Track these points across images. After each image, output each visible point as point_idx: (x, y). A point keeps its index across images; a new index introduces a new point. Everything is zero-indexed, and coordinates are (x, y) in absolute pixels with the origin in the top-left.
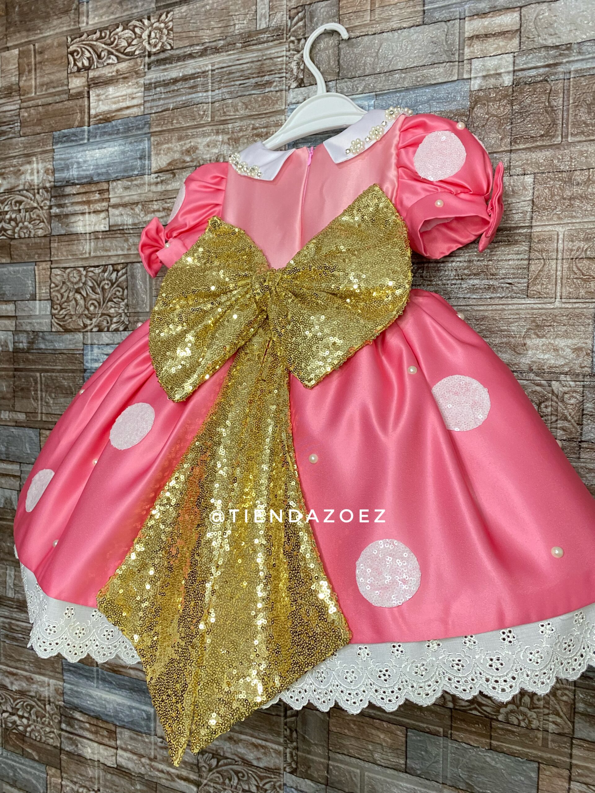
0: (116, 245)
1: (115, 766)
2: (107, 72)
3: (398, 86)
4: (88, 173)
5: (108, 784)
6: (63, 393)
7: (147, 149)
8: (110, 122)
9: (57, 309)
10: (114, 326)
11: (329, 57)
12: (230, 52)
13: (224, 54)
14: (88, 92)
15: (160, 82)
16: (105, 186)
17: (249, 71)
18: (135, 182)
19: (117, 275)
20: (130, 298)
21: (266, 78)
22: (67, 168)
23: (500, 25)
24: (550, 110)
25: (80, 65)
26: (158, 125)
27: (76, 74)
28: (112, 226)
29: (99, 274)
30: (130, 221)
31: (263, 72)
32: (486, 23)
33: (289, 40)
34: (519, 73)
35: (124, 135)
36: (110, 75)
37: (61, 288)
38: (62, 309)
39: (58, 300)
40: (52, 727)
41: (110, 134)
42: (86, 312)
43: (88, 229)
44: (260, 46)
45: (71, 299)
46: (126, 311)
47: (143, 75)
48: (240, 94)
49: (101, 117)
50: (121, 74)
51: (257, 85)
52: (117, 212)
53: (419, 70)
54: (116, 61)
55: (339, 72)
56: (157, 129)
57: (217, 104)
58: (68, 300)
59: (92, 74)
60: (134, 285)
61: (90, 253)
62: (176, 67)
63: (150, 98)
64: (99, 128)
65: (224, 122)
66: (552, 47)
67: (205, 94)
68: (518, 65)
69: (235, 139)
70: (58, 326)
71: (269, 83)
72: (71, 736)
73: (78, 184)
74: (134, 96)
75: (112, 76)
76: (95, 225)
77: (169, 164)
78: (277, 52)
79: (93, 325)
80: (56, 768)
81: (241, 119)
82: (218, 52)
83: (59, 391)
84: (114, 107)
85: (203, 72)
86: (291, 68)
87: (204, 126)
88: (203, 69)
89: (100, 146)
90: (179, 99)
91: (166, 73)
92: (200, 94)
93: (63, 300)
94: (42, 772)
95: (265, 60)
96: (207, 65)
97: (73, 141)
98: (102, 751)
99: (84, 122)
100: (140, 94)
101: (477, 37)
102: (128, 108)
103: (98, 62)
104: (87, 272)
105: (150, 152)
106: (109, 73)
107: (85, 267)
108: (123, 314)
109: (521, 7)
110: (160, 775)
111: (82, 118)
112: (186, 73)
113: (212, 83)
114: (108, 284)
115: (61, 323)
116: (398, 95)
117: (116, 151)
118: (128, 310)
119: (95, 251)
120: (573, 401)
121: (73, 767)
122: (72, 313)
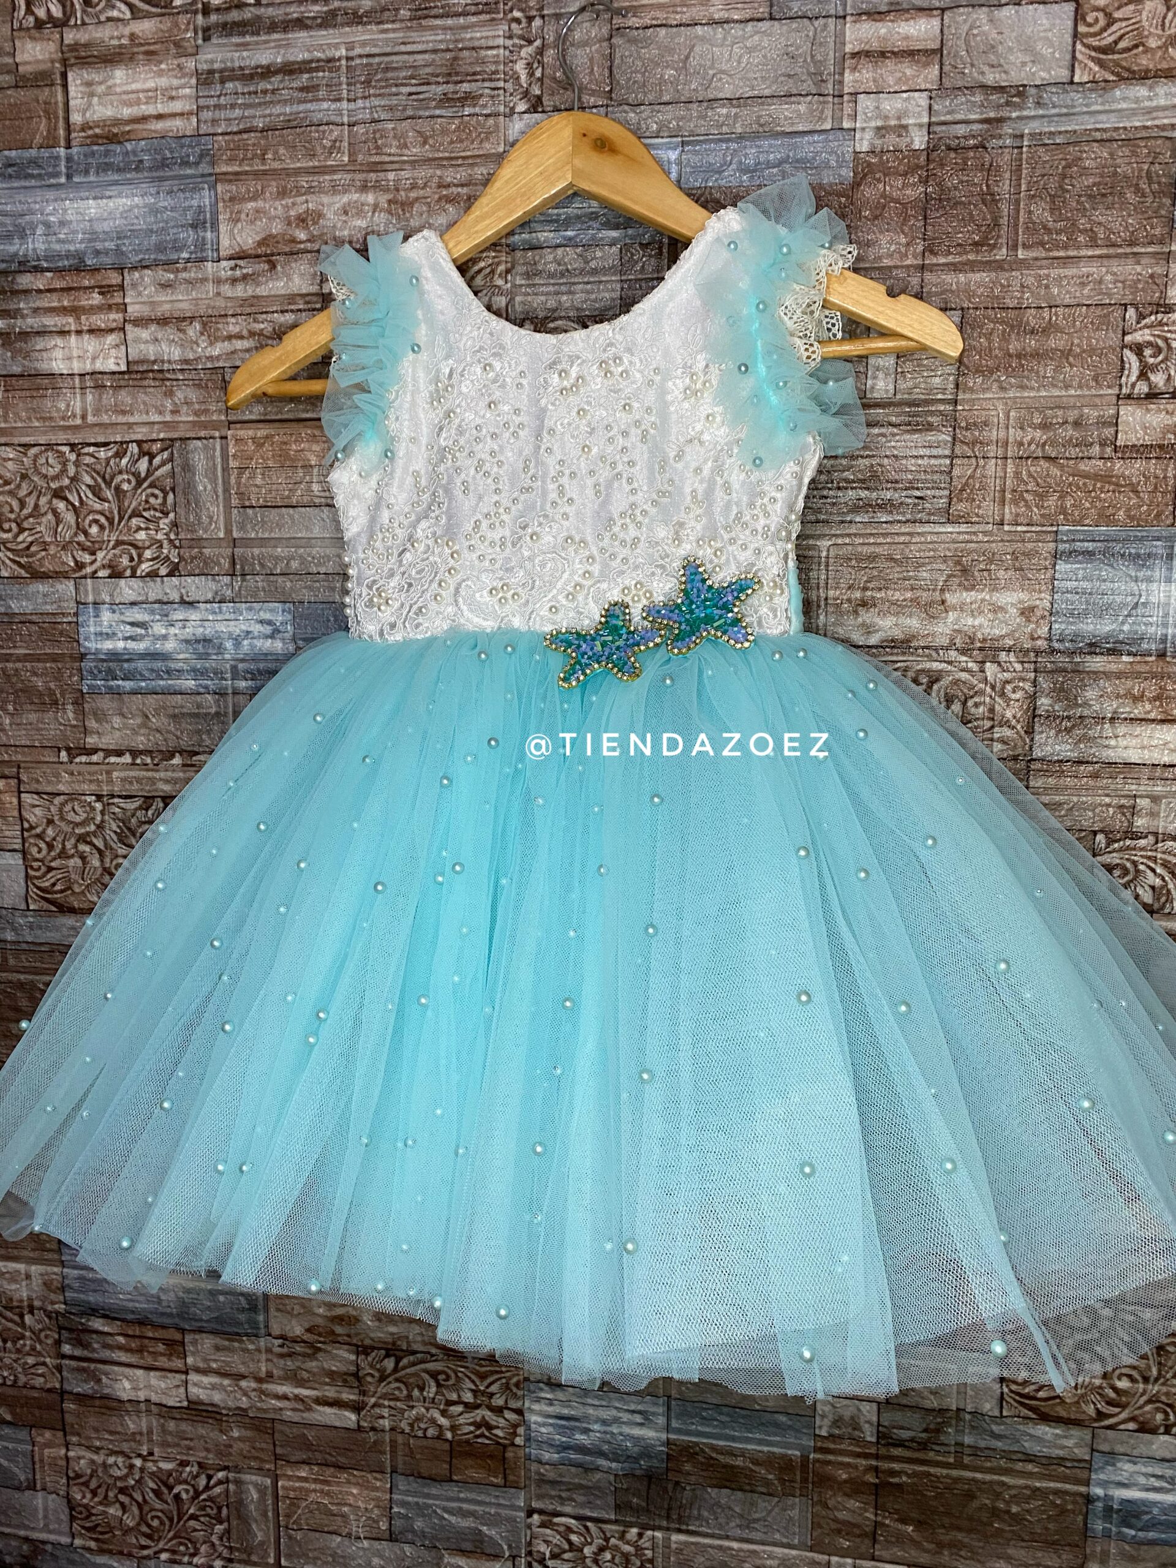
0: (144, 403)
1: (185, 1404)
2: (105, 35)
3: (725, 129)
4: (72, 248)
5: (169, 1439)
6: (32, 703)
7: (208, 209)
8: (120, 143)
9: (10, 530)
10: (145, 567)
11: (591, 59)
12: (386, 26)
13: (374, 27)
14: (64, 76)
15: (233, 70)
16: (114, 278)
17: (428, 70)
18: (184, 275)
19: (150, 462)
20: (181, 511)
21: (465, 87)
22: (22, 233)
23: (907, 38)
24: (990, 199)
25: (41, 13)
26: (231, 160)
27: (33, 31)
28: (137, 362)
29: (108, 460)
30: (176, 354)
31: (457, 74)
32: (883, 31)
33: (510, 16)
34: (938, 129)
35: (155, 174)
36: (115, 42)
37: (19, 486)
38: (22, 530)
39: (12, 511)
40: (39, 1354)
41: (119, 170)
42: (81, 538)
43: (77, 367)
44: (449, 22)
45: (43, 511)
46: (172, 537)
47: (194, 51)
48: (410, 113)
49: (97, 131)
50: (141, 45)
51: (446, 100)
52: (145, 334)
53: (763, 104)
54: (128, 15)
55: (611, 91)
56: (230, 169)
57: (360, 129)
58: (36, 512)
59: (70, 36)
60: (190, 486)
61: (84, 417)
62: (266, 42)
63: (212, 102)
64: (93, 153)
65: (377, 167)
66: (994, 88)
67: (333, 106)
68: (938, 113)
69: (403, 204)
70: (15, 567)
71: (469, 98)
72: (85, 1365)
73: (48, 270)
74: (174, 93)
75: (121, 46)
76: (94, 359)
77: (261, 243)
78: (487, 37)
79: (98, 564)
80: (54, 1429)
81: (413, 163)
82: (358, 23)
83: (23, 699)
84: (127, 112)
85: (329, 60)
86: (516, 73)
87: (334, 172)
88: (329, 54)
89: (97, 192)
90: (277, 110)
91: (245, 54)
92: (325, 105)
93: (25, 512)
94: (20, 1441)
95: (461, 50)
96: (336, 46)
97: (32, 176)
98: (154, 1382)
99: (56, 138)
100: (187, 91)
101: (867, 54)
102: (160, 117)
103: (84, 11)
104: (78, 455)
105: (215, 214)
106: (112, 38)
107: (73, 446)
108: (165, 543)
109: (943, 10)
110: (279, 1404)
111: (52, 131)
112: (292, 59)
113: (348, 84)
114: (129, 481)
115: (23, 560)
116: (724, 146)
117: (137, 206)
118: (177, 534)
119: (97, 412)
120: (1019, 695)
121: (93, 1421)
122: (48, 539)
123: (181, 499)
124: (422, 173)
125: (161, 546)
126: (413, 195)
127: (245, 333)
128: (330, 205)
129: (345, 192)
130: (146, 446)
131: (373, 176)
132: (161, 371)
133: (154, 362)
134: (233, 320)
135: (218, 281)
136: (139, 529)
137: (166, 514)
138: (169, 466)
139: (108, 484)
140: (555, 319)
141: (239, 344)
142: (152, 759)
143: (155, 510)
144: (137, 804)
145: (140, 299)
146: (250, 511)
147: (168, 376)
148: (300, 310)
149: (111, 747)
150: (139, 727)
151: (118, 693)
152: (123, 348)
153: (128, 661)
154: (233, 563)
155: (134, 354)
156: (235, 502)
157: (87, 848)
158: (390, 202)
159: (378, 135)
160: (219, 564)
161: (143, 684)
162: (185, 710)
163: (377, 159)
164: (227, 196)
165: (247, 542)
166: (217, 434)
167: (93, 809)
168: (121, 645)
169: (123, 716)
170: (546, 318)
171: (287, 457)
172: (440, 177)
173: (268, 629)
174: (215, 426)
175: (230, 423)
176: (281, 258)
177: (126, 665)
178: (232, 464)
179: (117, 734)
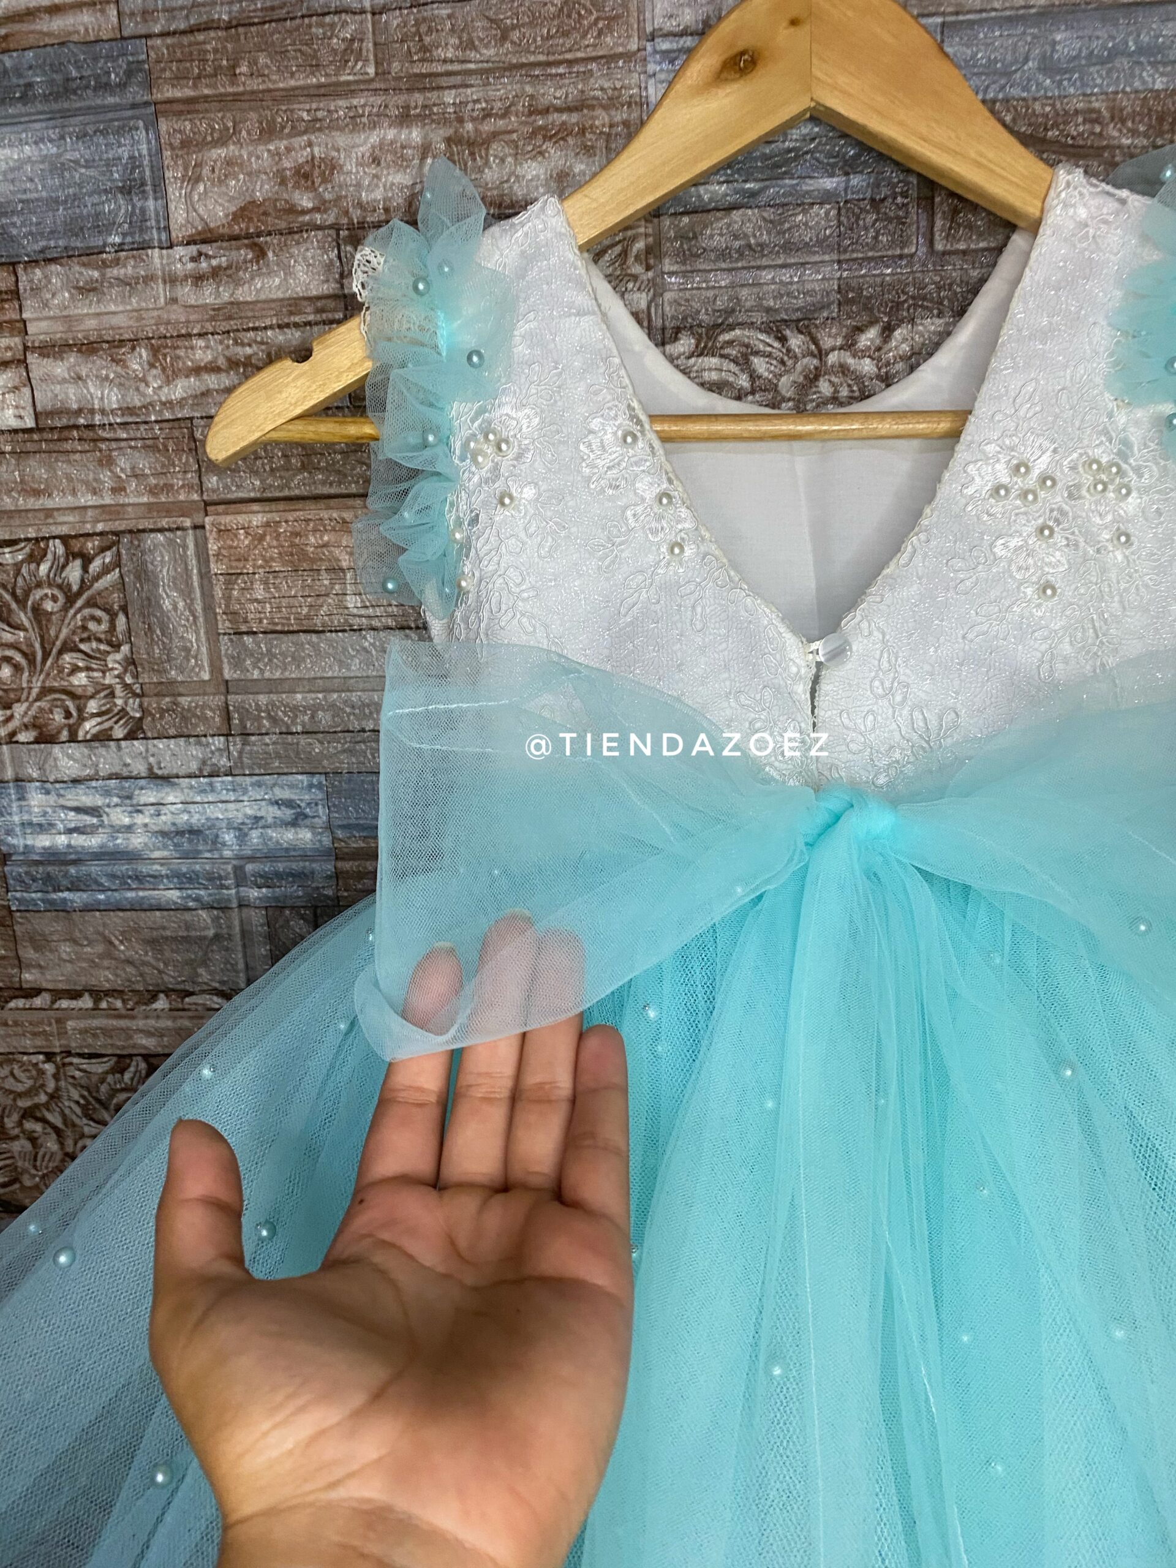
123: (138, 623)
124: (503, 89)
125: (112, 695)
126: (487, 127)
127: (221, 362)
128: (348, 150)
129: (374, 126)
130: (76, 545)
131: (418, 98)
132: (90, 427)
133: (80, 411)
134: (201, 343)
135: (172, 280)
136: (75, 669)
137: (116, 647)
138: (113, 576)
139: (22, 602)
140: (731, 328)
141: (212, 381)
142: (124, 1002)
143: (99, 640)
144: (106, 1067)
145: (46, 313)
146: (248, 640)
147: (105, 435)
148: (309, 324)
149: (61, 986)
150: (101, 957)
151: (63, 910)
152: (27, 391)
153: (74, 862)
154: (228, 718)
155: (44, 400)
156: (224, 625)
157: (38, 1127)
158: (448, 141)
159: (423, 28)
160: (204, 719)
161: (102, 897)
162: (168, 933)
163: (425, 68)
164: (177, 140)
165: (249, 687)
166: (188, 523)
167: (42, 1072)
168: (62, 840)
169: (74, 942)
170: (716, 326)
171: (304, 555)
172: (532, 97)
173: (288, 813)
174: (184, 509)
175: (207, 504)
176: (275, 240)
177: (72, 870)
178: (215, 568)
179: (69, 967)
